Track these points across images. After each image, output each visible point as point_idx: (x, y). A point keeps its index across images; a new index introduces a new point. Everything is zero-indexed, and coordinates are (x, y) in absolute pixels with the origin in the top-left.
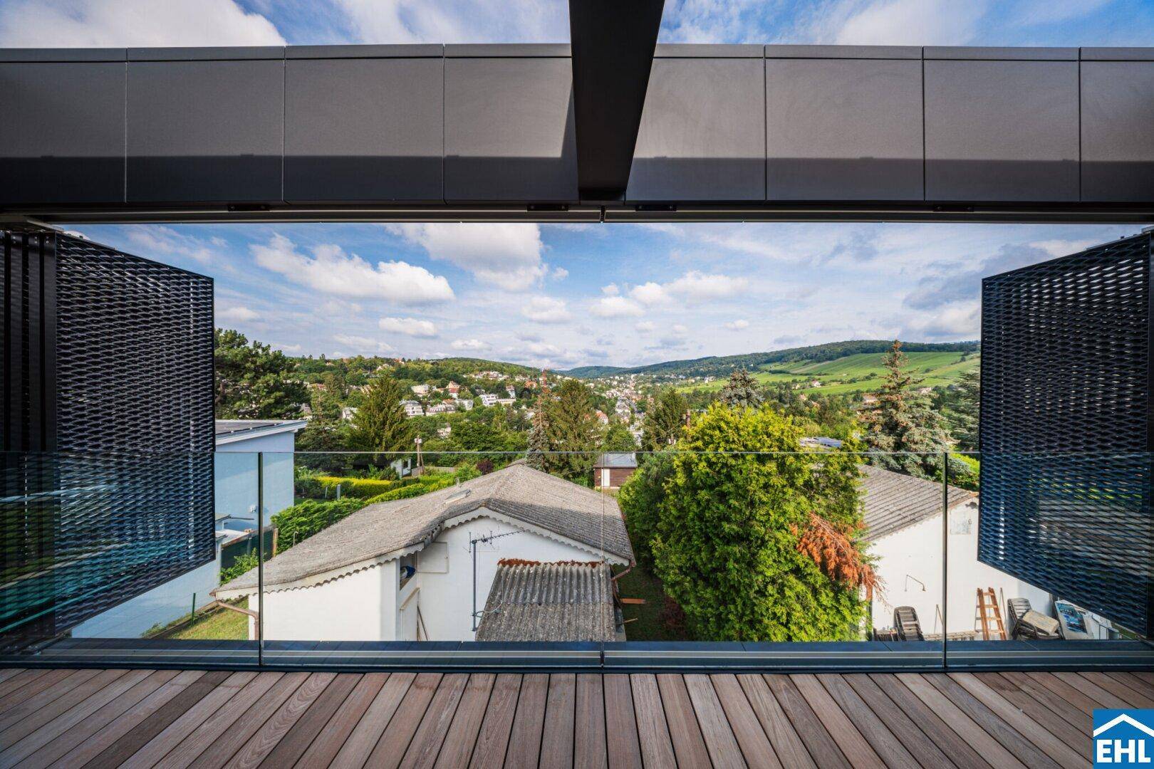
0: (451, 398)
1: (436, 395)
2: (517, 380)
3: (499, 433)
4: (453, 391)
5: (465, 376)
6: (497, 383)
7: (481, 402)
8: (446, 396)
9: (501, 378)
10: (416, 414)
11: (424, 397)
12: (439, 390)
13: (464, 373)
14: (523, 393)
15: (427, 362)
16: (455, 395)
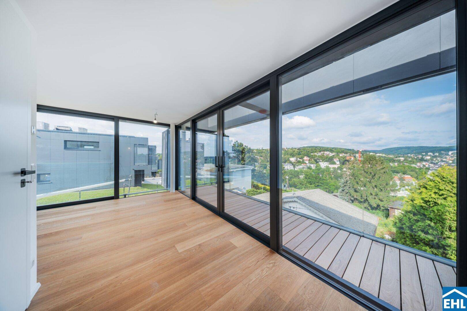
0: (305, 163)
1: (299, 162)
2: (341, 155)
3: (327, 180)
4: (306, 160)
5: (312, 154)
6: (328, 157)
7: (320, 165)
8: (303, 162)
9: (331, 155)
10: (291, 169)
11: (294, 162)
12: (300, 160)
13: (312, 153)
14: (344, 162)
15: (296, 148)
16: (307, 162)
